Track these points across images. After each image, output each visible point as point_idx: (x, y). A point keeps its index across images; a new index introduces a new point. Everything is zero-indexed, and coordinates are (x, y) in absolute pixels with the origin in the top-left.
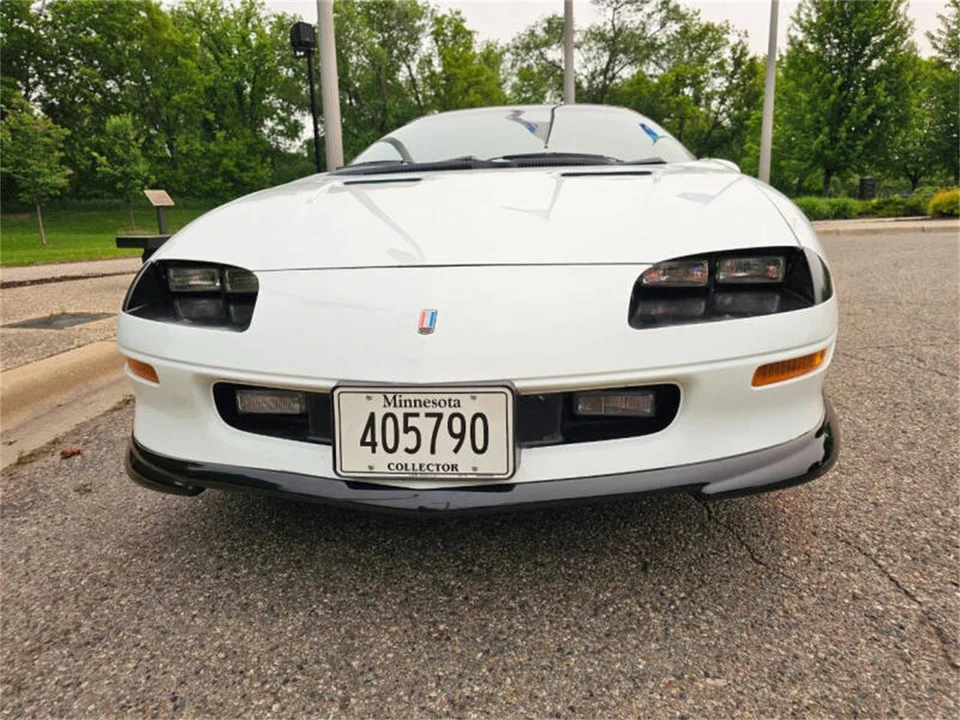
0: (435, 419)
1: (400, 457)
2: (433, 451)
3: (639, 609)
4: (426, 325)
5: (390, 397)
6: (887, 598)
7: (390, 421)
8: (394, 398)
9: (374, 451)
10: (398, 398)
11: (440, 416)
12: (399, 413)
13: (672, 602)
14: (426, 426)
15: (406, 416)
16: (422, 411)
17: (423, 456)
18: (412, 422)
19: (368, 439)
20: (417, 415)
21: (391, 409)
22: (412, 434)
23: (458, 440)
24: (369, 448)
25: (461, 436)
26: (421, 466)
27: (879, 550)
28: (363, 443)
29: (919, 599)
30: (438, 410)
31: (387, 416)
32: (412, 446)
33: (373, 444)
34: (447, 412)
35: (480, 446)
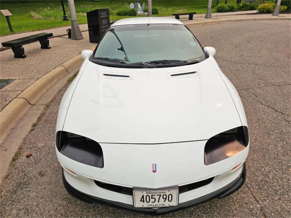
0: (159, 196)
1: (150, 203)
2: (159, 202)
3: (200, 213)
4: (154, 170)
5: (148, 192)
6: (253, 203)
7: (148, 197)
8: (149, 192)
9: (144, 202)
10: (150, 192)
11: (160, 195)
12: (150, 195)
13: (207, 210)
14: (157, 198)
15: (152, 196)
16: (156, 194)
17: (156, 203)
18: (153, 197)
19: (142, 200)
20: (155, 195)
21: (148, 194)
22: (154, 199)
23: (165, 200)
24: (143, 202)
25: (166, 199)
26: (156, 205)
27: (251, 185)
28: (141, 201)
29: (260, 203)
30: (160, 194)
31: (147, 196)
32: (153, 201)
33: (144, 201)
34: (162, 194)
35: (170, 200)
